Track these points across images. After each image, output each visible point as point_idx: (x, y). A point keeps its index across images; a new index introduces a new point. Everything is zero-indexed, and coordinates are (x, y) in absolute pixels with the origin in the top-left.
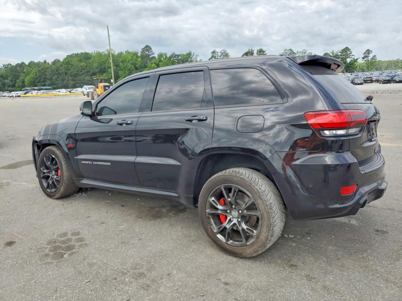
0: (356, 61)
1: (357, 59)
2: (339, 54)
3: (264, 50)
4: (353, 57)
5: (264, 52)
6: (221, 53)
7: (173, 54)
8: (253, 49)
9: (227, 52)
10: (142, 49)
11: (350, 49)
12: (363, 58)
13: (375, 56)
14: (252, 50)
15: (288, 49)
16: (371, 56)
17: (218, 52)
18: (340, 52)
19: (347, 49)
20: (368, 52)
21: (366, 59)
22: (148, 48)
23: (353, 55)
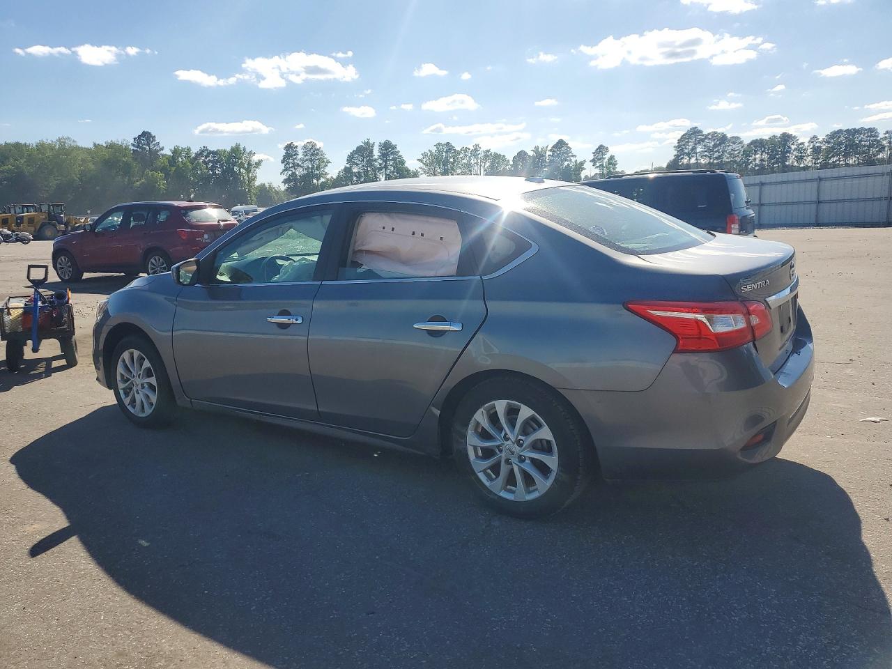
0: (580, 167)
1: (582, 163)
2: (548, 153)
3: (393, 143)
4: (573, 159)
5: (395, 147)
6: (304, 147)
7: (203, 151)
8: (371, 142)
9: (318, 147)
10: (135, 139)
11: (567, 144)
12: (593, 161)
13: (612, 157)
14: (367, 143)
15: (443, 143)
16: (607, 156)
17: (296, 147)
18: (551, 150)
19: (561, 144)
20: (601, 150)
21: (598, 164)
22: (146, 136)
23: (574, 156)
